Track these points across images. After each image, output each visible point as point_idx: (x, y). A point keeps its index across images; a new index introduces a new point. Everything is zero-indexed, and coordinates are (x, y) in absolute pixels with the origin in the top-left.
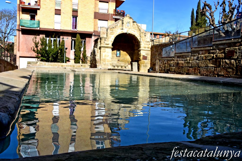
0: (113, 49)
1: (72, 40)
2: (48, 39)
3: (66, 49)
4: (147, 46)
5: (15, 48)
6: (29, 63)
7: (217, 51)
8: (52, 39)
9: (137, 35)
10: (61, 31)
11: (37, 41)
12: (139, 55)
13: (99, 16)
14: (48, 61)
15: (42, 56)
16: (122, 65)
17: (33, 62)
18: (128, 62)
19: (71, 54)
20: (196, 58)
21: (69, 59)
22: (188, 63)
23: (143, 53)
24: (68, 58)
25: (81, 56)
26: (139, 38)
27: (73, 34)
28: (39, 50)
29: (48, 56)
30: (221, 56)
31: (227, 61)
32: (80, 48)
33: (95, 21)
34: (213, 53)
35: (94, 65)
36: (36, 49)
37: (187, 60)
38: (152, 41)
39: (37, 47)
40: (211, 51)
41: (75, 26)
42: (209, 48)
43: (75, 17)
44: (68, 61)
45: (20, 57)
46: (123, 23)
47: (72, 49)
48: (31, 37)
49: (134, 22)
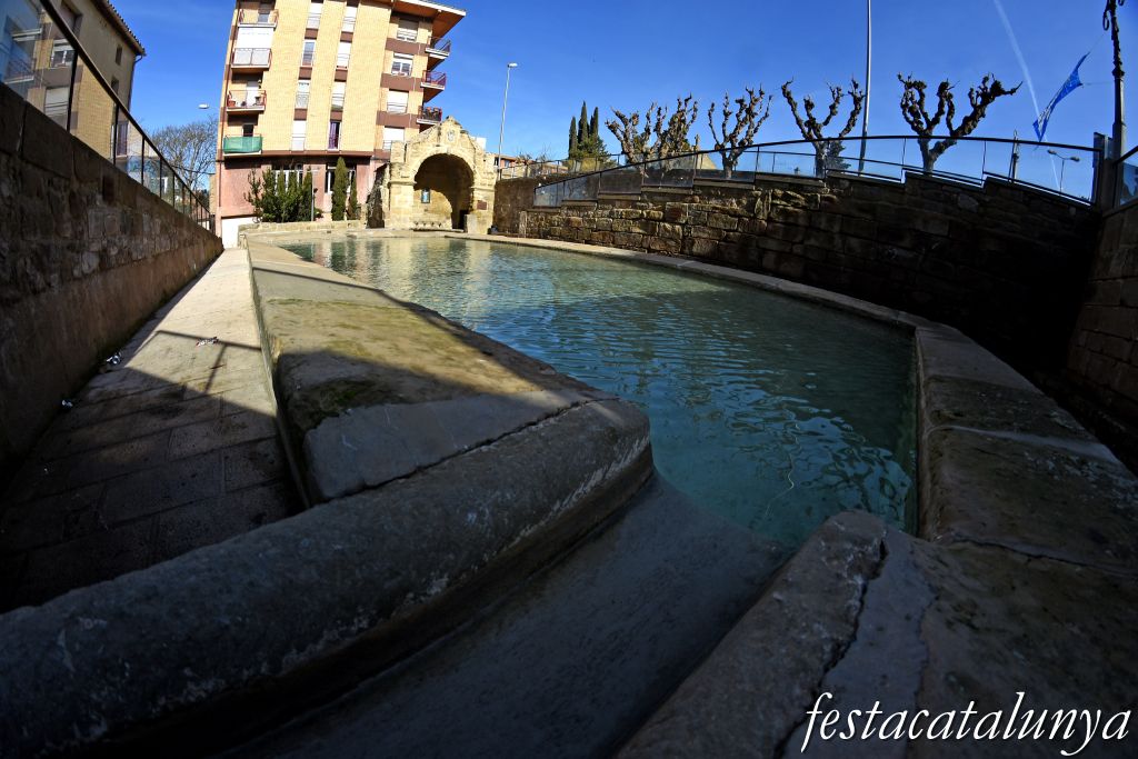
0: (416, 188)
1: (328, 171)
2: (278, 172)
3: (315, 190)
4: (487, 182)
5: (211, 200)
6: (242, 229)
7: (651, 205)
8: (287, 172)
9: (468, 157)
10: (305, 153)
11: (257, 180)
12: (470, 199)
13: (387, 120)
14: (278, 219)
15: (266, 211)
16: (433, 220)
17: (250, 227)
18: (446, 213)
19: (324, 202)
20: (607, 212)
21: (321, 212)
22: (590, 221)
23: (478, 196)
24: (319, 210)
25: (347, 204)
26: (471, 165)
27: (329, 159)
28: (260, 197)
29: (279, 209)
30: (657, 216)
31: (667, 225)
32: (345, 188)
33: (377, 129)
34: (642, 208)
35: (376, 221)
36: (253, 197)
37: (588, 216)
38: (499, 171)
39: (256, 192)
40: (638, 204)
41: (335, 141)
42: (634, 198)
43: (336, 123)
44: (320, 216)
45: (223, 218)
46: (439, 134)
47: (326, 191)
48: (244, 173)
49: (462, 132)
